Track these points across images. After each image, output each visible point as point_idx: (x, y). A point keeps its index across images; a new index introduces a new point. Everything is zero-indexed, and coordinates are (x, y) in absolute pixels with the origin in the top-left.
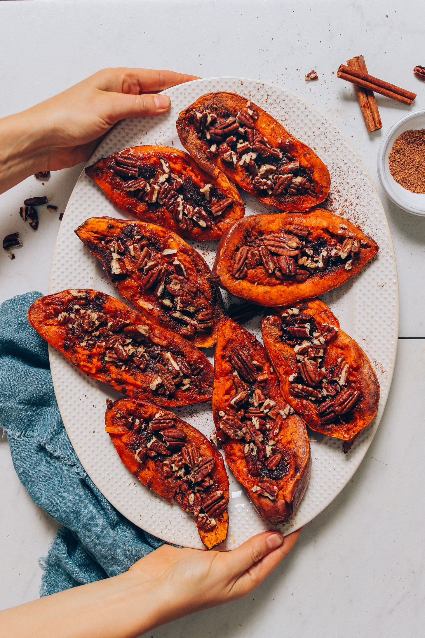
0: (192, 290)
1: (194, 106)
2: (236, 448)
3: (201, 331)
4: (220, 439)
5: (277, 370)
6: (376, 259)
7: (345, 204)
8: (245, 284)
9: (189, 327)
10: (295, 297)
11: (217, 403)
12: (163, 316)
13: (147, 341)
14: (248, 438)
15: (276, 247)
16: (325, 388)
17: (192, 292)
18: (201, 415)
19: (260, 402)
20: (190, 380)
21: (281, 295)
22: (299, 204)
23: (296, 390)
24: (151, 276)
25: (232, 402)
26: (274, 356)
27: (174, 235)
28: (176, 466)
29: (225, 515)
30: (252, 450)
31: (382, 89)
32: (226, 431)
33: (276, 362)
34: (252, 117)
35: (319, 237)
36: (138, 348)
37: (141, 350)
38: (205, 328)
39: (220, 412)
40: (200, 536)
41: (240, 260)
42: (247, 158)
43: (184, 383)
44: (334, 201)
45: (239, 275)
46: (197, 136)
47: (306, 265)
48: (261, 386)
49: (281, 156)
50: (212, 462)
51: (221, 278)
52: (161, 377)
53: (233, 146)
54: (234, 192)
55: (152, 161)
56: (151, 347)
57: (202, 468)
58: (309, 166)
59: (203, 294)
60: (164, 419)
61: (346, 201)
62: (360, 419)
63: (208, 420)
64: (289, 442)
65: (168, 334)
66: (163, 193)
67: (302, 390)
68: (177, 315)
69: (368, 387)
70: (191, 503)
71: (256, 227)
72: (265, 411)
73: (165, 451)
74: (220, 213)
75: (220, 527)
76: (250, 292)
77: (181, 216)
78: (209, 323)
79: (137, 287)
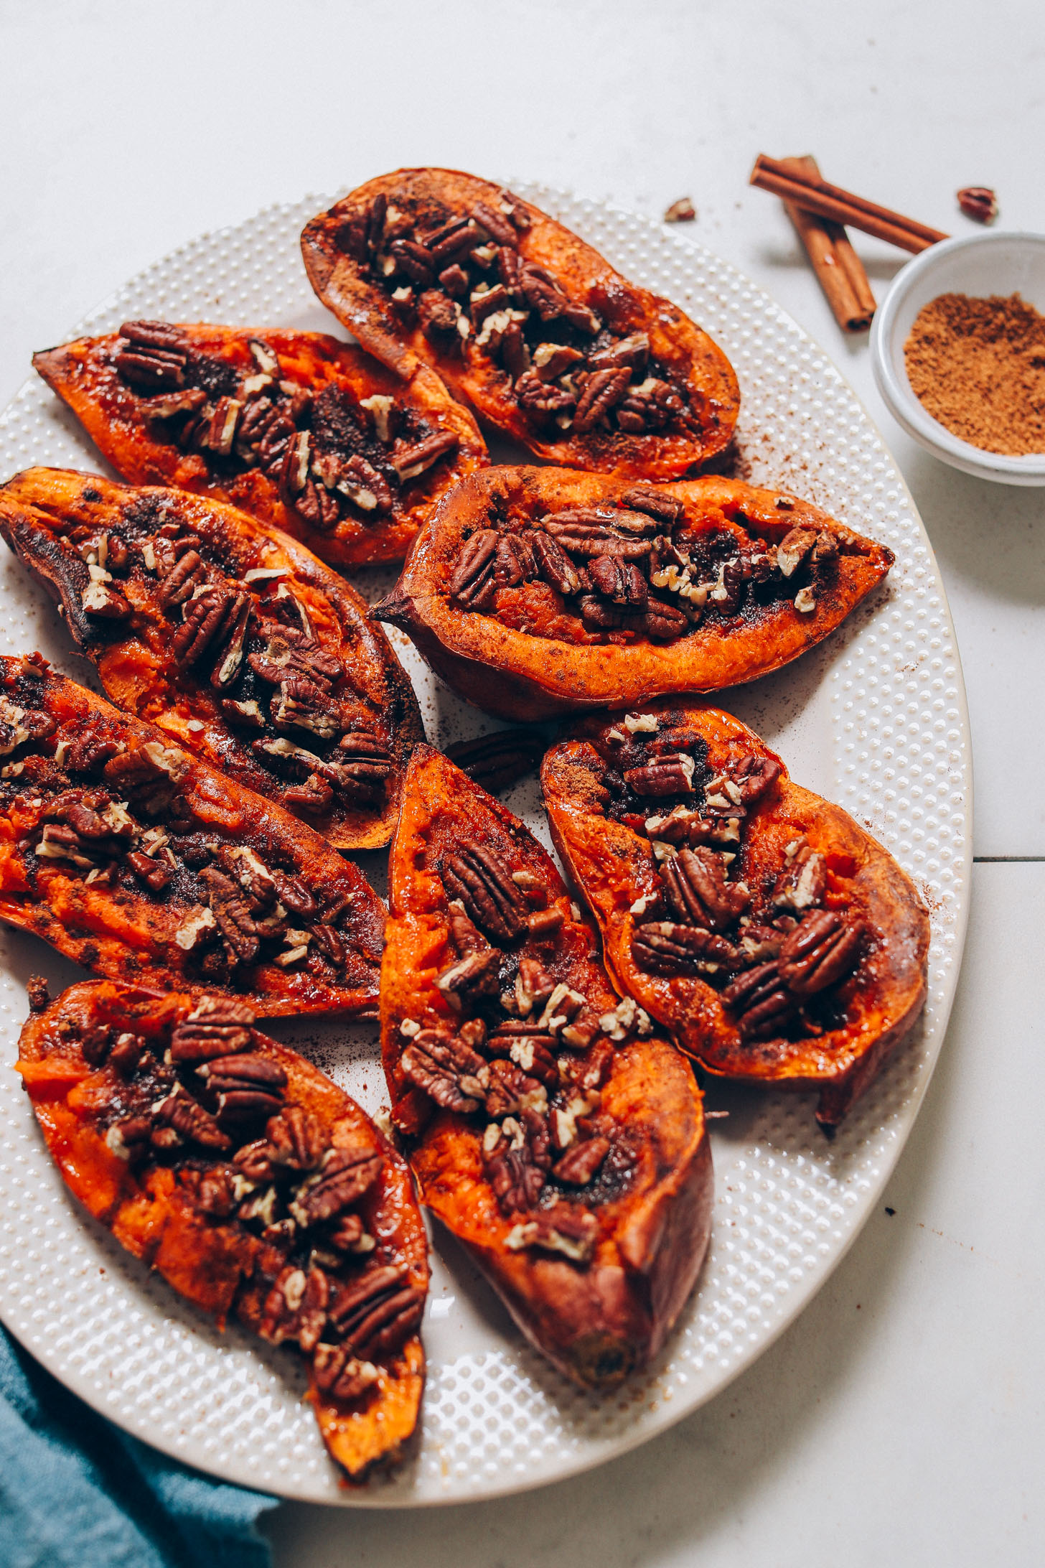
0: (325, 668)
1: (352, 198)
2: (457, 1145)
3: (350, 784)
4: (403, 1126)
5: (594, 902)
6: (887, 600)
7: (787, 467)
8: (488, 626)
9: (313, 778)
10: (645, 678)
11: (395, 994)
12: (234, 753)
13: (178, 810)
14: (496, 1106)
15: (584, 536)
16: (750, 935)
17: (328, 676)
18: (344, 1073)
19: (538, 992)
20: (309, 936)
21: (601, 667)
22: (653, 458)
23: (656, 941)
24: (203, 618)
25: (444, 983)
26: (583, 852)
27: (280, 536)
28: (248, 1178)
29: (413, 1355)
30: (510, 1138)
31: (871, 220)
32: (423, 1079)
33: (587, 874)
34: (511, 219)
35: (711, 529)
36: (146, 830)
37: (156, 837)
38: (362, 777)
39: (406, 1021)
40: (321, 1428)
41: (472, 557)
42: (498, 322)
43: (288, 939)
44: (755, 465)
45: (471, 597)
46: (358, 270)
47: (674, 588)
48: (539, 949)
49: (596, 324)
50: (373, 1163)
51: (416, 603)
52: (214, 909)
53: (460, 294)
54: (462, 418)
55: (227, 351)
56: (190, 832)
57: (337, 1179)
58: (677, 355)
59: (361, 694)
60: (213, 1023)
61: (787, 459)
62: (869, 1010)
63: (365, 1087)
64: (633, 1109)
65: (249, 799)
66: (254, 422)
67: (674, 937)
68: (277, 746)
69: (891, 913)
70: (294, 1305)
71: (525, 492)
72: (555, 1023)
73: (211, 1132)
74: (419, 469)
75: (392, 1393)
76: (505, 647)
77: (302, 474)
78: (376, 764)
79: (160, 670)
